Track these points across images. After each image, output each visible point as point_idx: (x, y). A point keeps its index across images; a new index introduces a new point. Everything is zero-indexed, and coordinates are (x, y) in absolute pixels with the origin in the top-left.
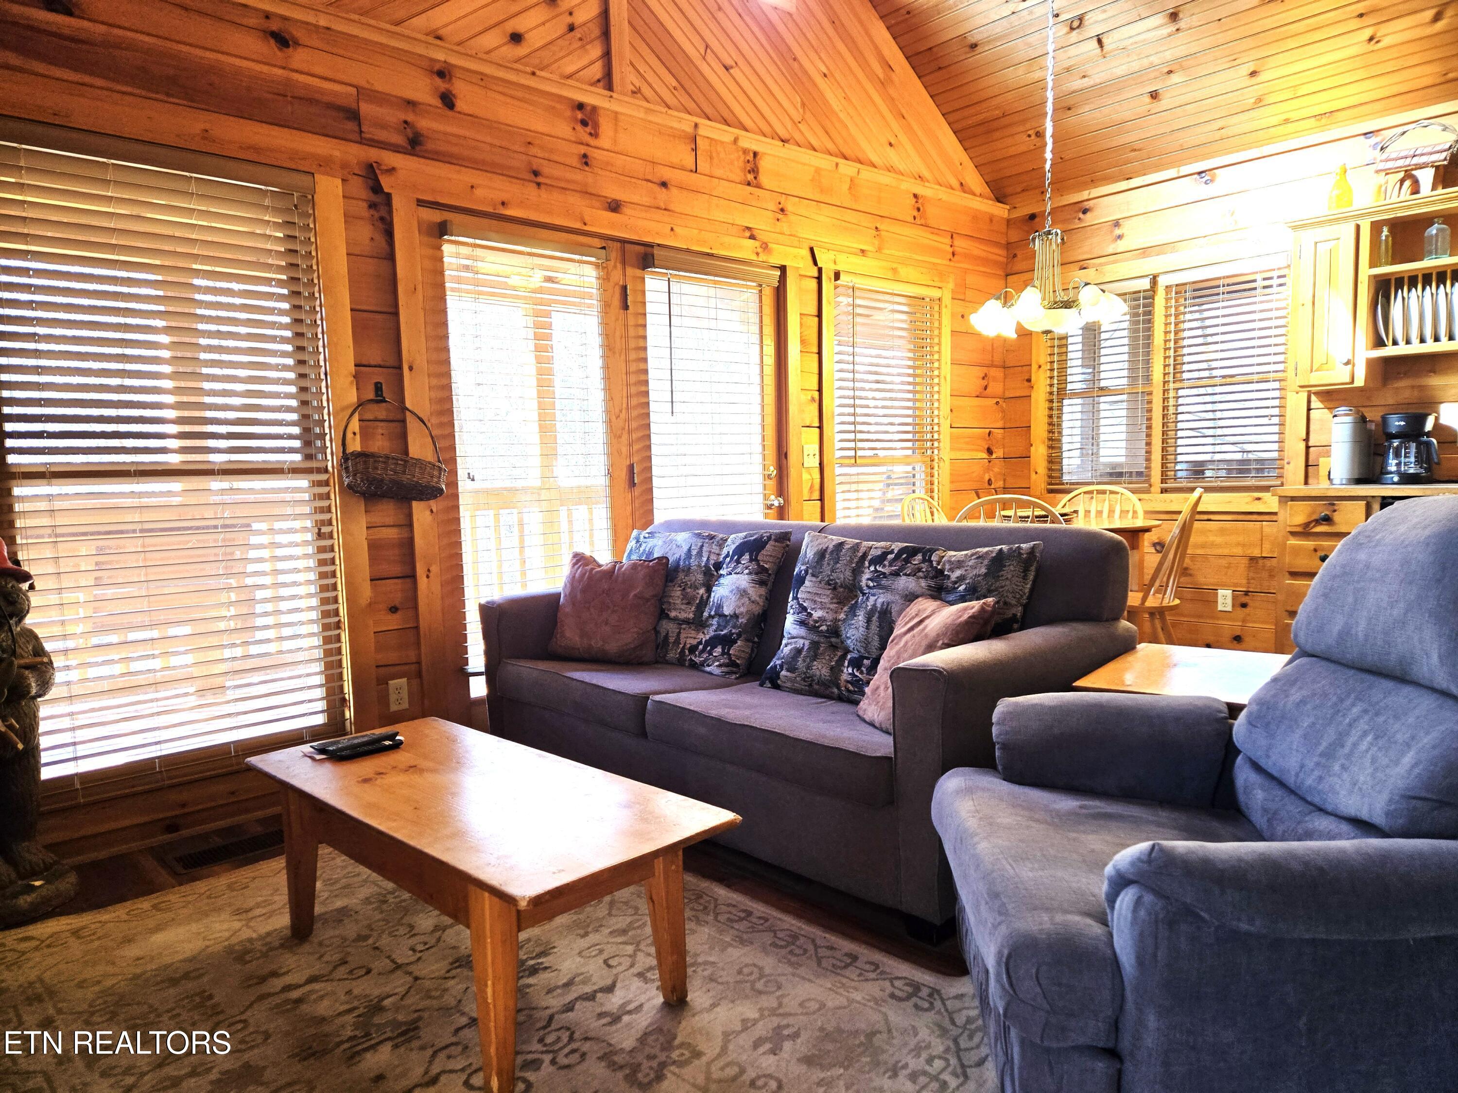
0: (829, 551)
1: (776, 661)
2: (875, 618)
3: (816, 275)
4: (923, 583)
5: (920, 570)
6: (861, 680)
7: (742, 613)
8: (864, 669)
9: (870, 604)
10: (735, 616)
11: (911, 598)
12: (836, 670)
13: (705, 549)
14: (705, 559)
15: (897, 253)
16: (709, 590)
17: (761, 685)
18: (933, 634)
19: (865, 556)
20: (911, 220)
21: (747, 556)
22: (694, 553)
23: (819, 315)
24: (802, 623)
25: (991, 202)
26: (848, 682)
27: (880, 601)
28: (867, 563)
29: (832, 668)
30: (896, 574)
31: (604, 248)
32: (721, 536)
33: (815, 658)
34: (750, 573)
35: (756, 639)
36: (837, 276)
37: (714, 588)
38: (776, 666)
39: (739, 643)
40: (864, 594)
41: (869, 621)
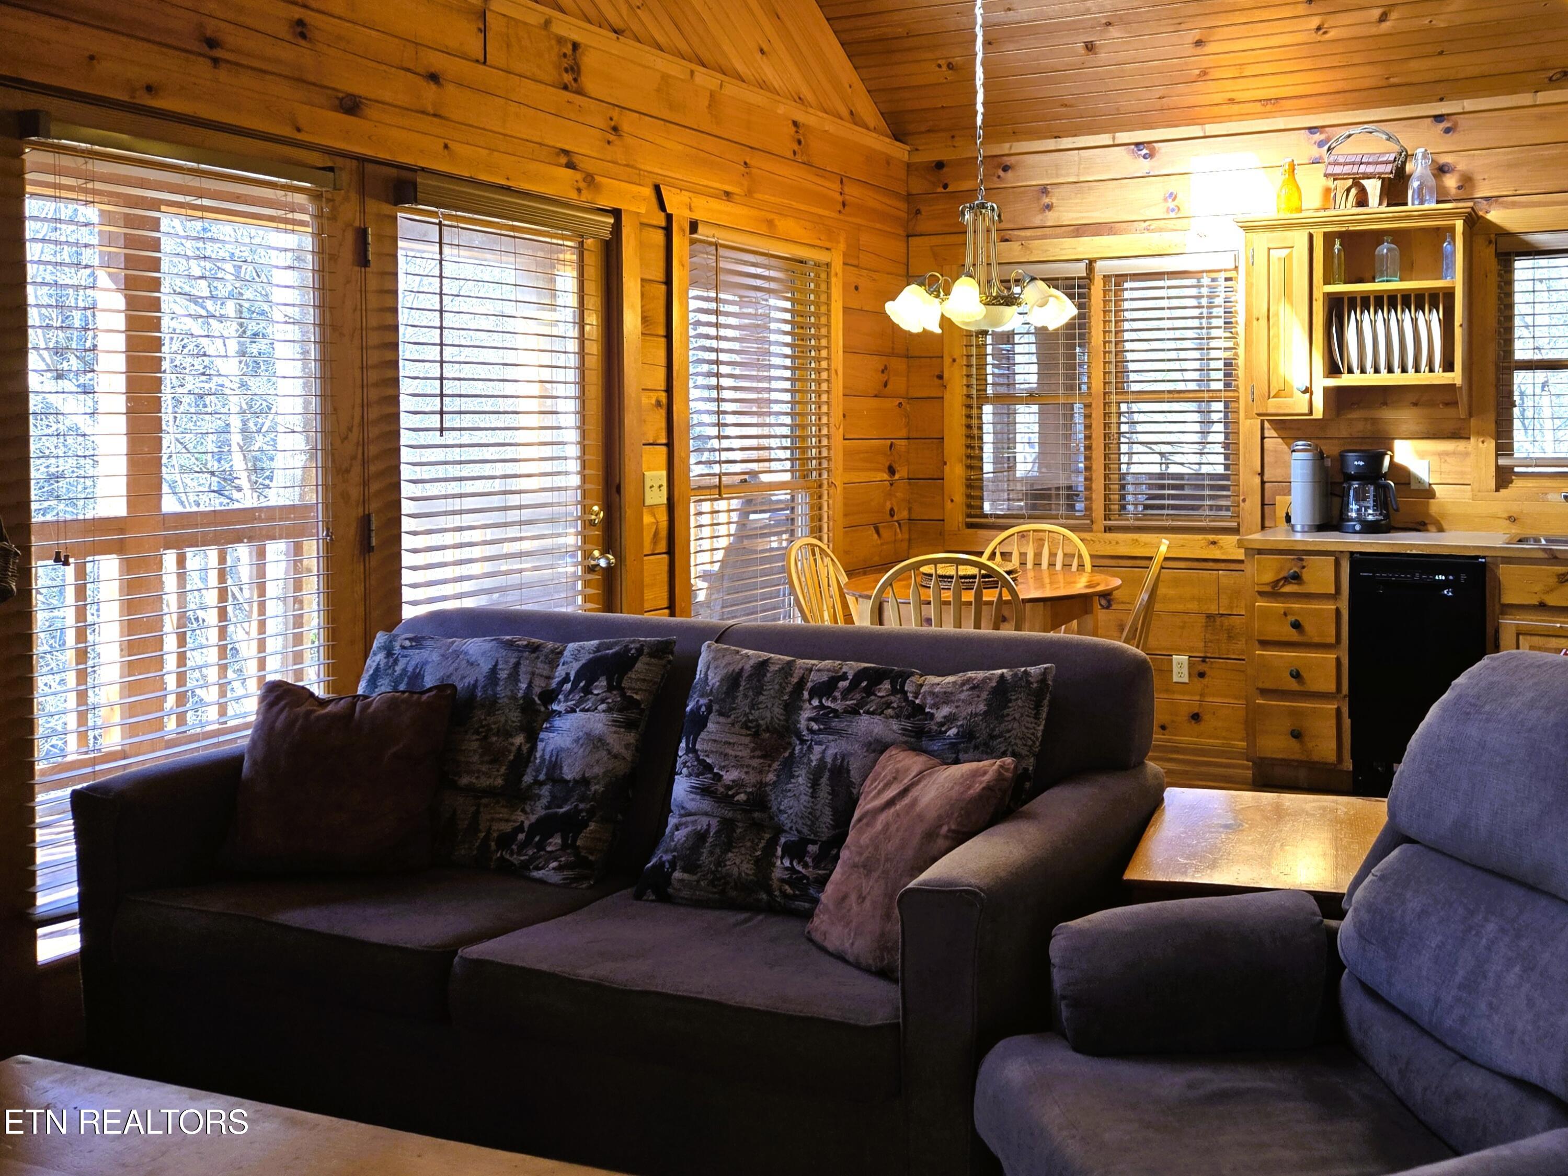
0: (745, 675)
1: (662, 856)
2: (824, 780)
3: (663, 224)
4: (895, 725)
5: (888, 705)
6: (805, 877)
7: (596, 777)
8: (808, 860)
9: (815, 757)
10: (584, 781)
11: (879, 747)
12: (764, 863)
13: (523, 669)
14: (523, 686)
15: (773, 199)
16: (533, 738)
17: (638, 897)
18: (932, 815)
19: (802, 682)
20: (789, 154)
21: (602, 682)
22: (503, 675)
23: (668, 282)
24: (704, 791)
25: (888, 140)
26: (783, 881)
27: (831, 752)
28: (806, 695)
29: (757, 861)
30: (854, 711)
31: (331, 169)
32: (550, 645)
33: (728, 846)
34: (609, 710)
35: (620, 817)
36: (694, 226)
37: (542, 735)
38: (661, 864)
39: (592, 826)
40: (803, 742)
41: (815, 784)
